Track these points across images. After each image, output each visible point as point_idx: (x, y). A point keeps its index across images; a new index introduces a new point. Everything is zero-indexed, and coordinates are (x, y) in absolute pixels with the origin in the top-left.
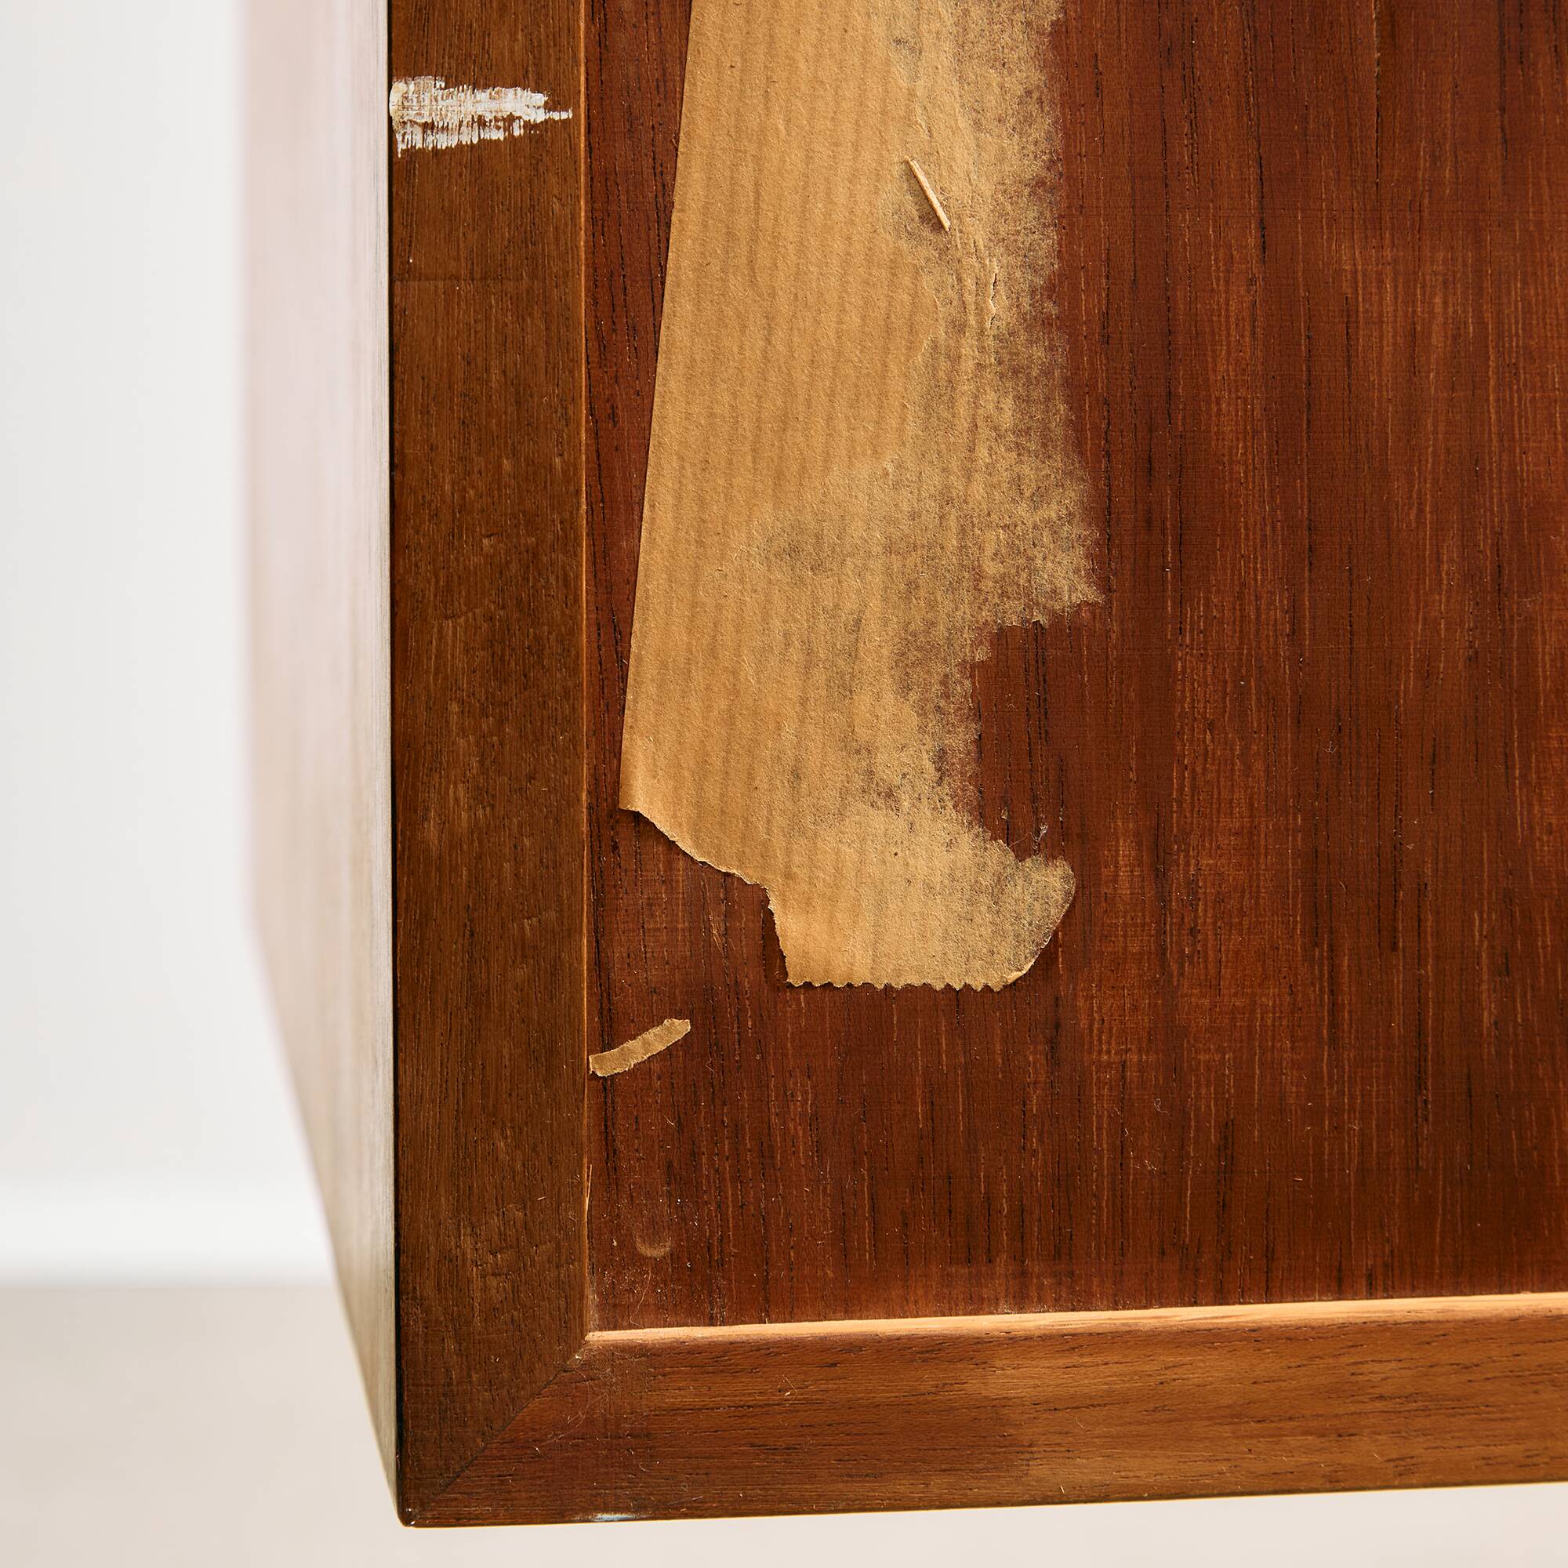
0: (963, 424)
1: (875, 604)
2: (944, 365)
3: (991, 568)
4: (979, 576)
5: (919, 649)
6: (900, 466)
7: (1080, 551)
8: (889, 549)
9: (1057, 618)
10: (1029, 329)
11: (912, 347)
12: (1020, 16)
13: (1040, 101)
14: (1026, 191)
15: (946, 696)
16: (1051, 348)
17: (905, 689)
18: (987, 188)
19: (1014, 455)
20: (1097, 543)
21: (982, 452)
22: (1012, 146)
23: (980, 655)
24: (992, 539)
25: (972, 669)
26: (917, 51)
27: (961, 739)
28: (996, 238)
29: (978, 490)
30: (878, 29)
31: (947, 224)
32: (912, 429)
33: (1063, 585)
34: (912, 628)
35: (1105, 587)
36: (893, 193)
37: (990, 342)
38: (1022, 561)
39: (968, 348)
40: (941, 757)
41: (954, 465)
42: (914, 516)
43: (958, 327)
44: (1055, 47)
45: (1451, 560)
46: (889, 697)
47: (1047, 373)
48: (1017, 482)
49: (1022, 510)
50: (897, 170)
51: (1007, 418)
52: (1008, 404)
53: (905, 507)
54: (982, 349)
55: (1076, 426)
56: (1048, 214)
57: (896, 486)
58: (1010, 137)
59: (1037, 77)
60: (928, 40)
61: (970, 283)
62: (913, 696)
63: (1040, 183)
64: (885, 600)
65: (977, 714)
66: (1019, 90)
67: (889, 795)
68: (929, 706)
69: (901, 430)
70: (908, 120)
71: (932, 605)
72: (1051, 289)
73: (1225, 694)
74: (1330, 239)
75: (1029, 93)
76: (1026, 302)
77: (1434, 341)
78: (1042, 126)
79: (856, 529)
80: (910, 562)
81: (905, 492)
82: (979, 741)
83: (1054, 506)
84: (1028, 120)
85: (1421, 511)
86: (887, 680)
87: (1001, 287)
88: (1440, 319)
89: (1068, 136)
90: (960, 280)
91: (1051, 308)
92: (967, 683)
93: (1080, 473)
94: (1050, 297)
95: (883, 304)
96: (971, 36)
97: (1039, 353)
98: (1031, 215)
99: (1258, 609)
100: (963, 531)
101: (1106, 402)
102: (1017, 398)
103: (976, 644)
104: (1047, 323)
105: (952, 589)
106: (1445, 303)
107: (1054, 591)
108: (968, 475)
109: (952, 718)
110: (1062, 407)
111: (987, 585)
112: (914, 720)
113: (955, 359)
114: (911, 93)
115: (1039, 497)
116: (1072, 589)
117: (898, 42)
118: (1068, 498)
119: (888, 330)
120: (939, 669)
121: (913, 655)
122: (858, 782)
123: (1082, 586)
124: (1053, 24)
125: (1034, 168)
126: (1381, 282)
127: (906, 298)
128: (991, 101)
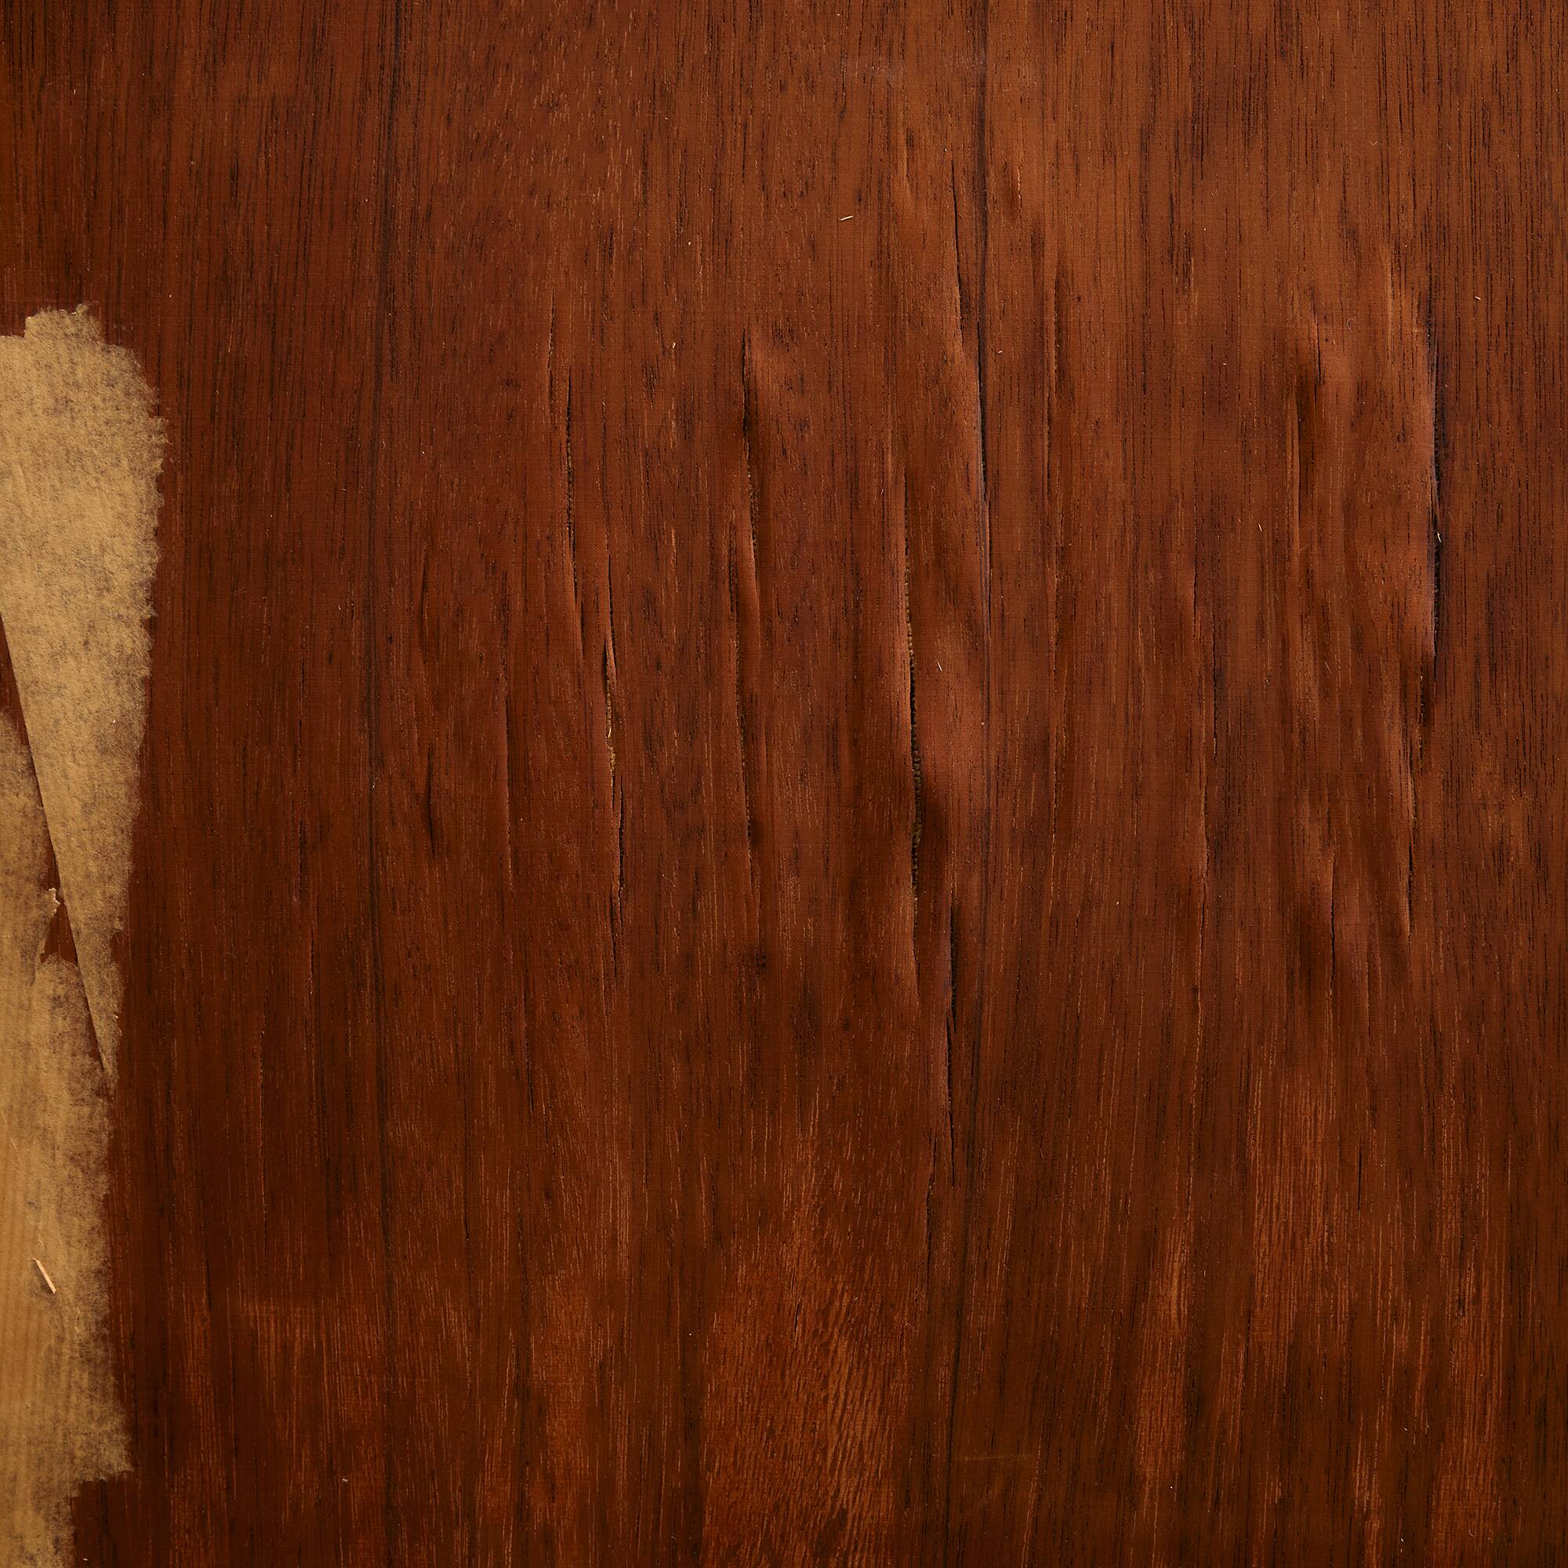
0: (64, 1385)
1: (23, 1469)
2: (54, 1357)
3: (79, 1454)
4: (73, 1457)
5: (44, 1490)
6: (34, 1404)
7: (123, 1446)
8: (29, 1443)
9: (112, 1478)
10: (96, 1340)
11: (38, 1349)
12: (88, 1192)
13: (99, 1233)
14: (93, 1275)
15: (58, 1513)
16: (106, 1350)
17: (37, 1509)
18: (73, 1274)
19: (89, 1400)
20: (130, 1443)
21: (73, 1399)
22: (85, 1254)
23: (75, 1494)
24: (80, 1440)
25: (71, 1501)
26: (38, 1208)
27: (66, 1534)
28: (78, 1297)
29: (72, 1416)
30: (20, 1198)
31: (54, 1290)
32: (40, 1386)
33: (114, 1463)
34: (41, 1480)
35: (134, 1464)
36: (26, 1275)
37: (77, 1347)
38: (94, 1451)
39: (66, 1349)
40: (56, 1541)
41: (60, 1404)
42: (41, 1427)
43: (61, 1339)
44: (106, 1206)
45: (306, 1456)
46: (30, 1513)
47: (104, 1361)
48: (91, 1412)
49: (93, 1426)
50: (29, 1264)
51: (85, 1383)
52: (86, 1376)
53: (37, 1423)
54: (72, 1350)
55: (119, 1387)
56: (103, 1286)
57: (32, 1413)
58: (85, 1249)
59: (97, 1222)
60: (43, 1203)
61: (66, 1318)
62: (42, 1512)
63: (100, 1272)
64: (28, 1467)
65: (73, 1521)
66: (88, 1228)
67: (32, 1558)
68: (50, 1518)
69: (34, 1387)
70: (35, 1241)
71: (51, 1470)
72: (105, 1322)
73: (194, 1517)
74: (243, 1301)
75: (93, 1229)
76: (93, 1328)
77: (296, 1351)
78: (100, 1244)
79: (13, 1434)
80: (39, 1449)
81: (36, 1416)
82: (75, 1535)
83: (109, 1425)
84: (93, 1242)
85: (291, 1432)
86: (29, 1504)
87: (81, 1320)
88: (299, 1340)
89: (113, 1251)
90: (61, 1317)
91: (106, 1331)
92: (68, 1507)
93: (121, 1409)
94: (105, 1326)
95: (24, 1327)
96: (65, 1201)
97: (100, 1352)
98: (96, 1286)
99: (210, 1476)
100: (65, 1436)
101: (134, 1376)
102: (89, 1373)
103: (72, 1489)
104: (104, 1338)
105: (60, 1462)
106: (301, 1332)
107: (109, 1465)
108: (67, 1409)
109: (61, 1524)
110: (112, 1378)
111: (77, 1461)
112: (43, 1524)
113: (59, 1354)
114: (36, 1228)
115: (101, 1421)
116: (119, 1464)
117: (30, 1203)
118: (115, 1422)
119: (27, 1340)
120: (54, 1500)
121: (42, 1493)
122: (17, 1552)
123: (123, 1463)
124: (104, 1196)
125: (96, 1264)
126: (268, 1322)
127: (36, 1325)
128: (75, 1232)
